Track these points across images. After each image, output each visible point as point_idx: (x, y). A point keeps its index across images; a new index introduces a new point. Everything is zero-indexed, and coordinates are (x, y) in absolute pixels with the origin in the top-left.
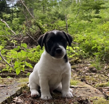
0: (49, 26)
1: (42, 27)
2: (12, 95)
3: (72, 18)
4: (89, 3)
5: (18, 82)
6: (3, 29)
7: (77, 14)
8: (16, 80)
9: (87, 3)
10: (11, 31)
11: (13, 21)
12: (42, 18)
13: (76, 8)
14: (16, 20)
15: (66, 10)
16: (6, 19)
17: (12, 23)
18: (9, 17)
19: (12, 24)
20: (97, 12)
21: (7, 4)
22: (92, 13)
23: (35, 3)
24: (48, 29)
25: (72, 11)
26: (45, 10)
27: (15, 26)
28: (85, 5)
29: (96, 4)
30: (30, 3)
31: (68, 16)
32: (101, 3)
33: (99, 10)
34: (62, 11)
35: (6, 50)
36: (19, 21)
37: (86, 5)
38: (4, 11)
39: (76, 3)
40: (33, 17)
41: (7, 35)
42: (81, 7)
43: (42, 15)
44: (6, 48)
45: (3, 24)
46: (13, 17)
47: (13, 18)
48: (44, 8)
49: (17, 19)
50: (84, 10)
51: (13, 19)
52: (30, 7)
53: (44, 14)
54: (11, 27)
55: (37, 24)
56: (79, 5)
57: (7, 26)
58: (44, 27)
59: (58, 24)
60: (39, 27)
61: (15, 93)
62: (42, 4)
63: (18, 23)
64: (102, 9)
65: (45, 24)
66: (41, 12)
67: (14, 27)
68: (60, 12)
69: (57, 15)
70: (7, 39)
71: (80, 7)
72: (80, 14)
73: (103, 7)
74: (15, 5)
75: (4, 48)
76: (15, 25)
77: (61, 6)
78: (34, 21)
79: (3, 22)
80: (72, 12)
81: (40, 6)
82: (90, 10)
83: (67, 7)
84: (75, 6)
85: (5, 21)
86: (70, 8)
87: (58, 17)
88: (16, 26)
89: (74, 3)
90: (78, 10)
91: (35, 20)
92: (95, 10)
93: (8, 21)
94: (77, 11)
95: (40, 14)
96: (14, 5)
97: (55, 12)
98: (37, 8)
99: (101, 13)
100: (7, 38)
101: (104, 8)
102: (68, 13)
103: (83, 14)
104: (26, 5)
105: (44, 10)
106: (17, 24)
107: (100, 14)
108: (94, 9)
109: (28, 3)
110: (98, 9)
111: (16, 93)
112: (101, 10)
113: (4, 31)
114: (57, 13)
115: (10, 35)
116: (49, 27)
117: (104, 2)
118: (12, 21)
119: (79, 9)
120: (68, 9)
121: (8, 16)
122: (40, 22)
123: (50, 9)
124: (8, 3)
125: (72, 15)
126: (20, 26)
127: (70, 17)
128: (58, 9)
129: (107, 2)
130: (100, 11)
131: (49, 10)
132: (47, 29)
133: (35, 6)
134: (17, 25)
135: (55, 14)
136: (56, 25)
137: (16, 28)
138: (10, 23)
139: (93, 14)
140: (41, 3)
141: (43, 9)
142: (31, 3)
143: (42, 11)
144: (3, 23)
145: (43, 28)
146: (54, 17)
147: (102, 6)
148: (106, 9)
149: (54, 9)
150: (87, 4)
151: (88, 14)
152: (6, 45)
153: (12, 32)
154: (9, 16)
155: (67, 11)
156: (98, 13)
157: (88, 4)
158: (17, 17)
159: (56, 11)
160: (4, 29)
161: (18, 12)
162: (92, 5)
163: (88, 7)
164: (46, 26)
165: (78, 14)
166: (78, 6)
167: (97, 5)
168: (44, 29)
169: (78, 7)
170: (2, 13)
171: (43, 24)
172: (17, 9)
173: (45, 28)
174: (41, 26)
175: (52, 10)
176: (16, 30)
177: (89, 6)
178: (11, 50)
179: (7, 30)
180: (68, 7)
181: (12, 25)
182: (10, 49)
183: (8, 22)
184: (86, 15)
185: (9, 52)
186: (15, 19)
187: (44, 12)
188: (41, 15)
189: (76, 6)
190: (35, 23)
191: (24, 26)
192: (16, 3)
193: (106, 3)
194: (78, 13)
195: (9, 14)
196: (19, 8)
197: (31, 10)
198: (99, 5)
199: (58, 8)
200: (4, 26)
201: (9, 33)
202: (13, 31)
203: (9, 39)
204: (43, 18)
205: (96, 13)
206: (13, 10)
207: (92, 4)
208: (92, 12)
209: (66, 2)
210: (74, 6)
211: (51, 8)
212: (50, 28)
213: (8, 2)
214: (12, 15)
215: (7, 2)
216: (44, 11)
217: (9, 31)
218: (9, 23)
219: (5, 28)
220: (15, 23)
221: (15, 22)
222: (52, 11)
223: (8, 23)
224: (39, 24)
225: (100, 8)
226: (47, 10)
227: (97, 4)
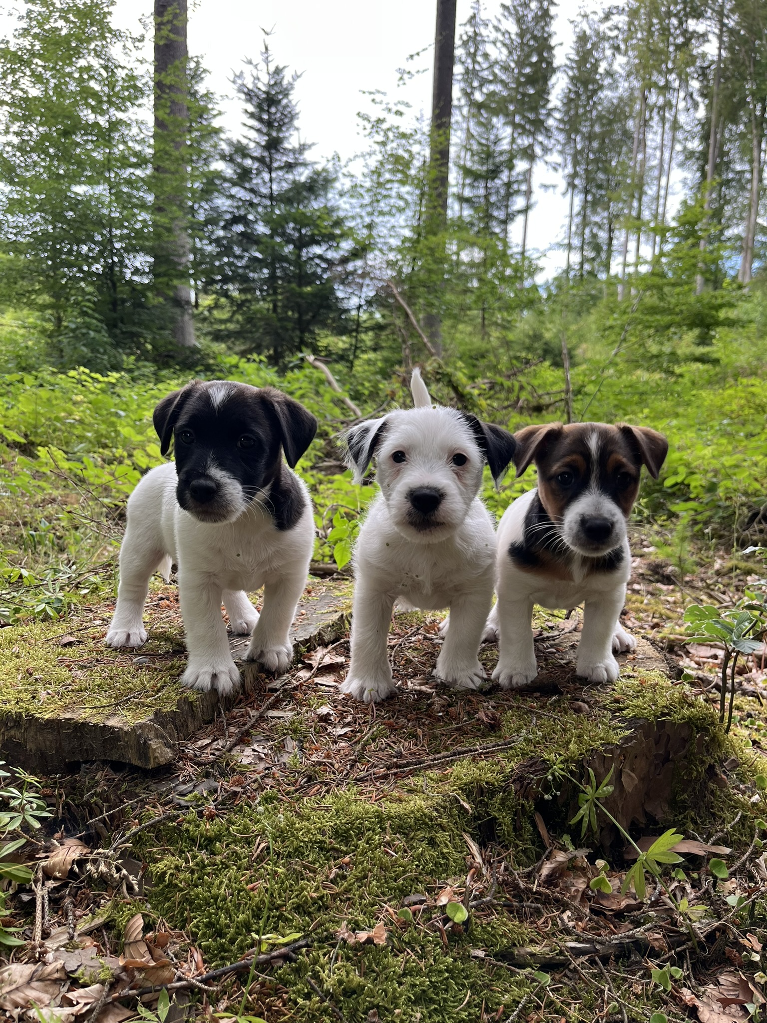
0: (497, 388)
1: (468, 389)
2: (301, 642)
3: (598, 362)
4: (669, 303)
5: (338, 593)
6: (312, 395)
7: (617, 345)
8: (329, 589)
9: (662, 299)
10: (343, 402)
11: (357, 362)
12: (471, 357)
13: (615, 319)
14: (370, 360)
15: (574, 327)
16: (330, 357)
17: (354, 372)
18: (345, 350)
19: (354, 376)
20: (704, 340)
21: (337, 298)
22: (683, 343)
23: (449, 297)
24: (490, 398)
25: (598, 329)
26: (490, 325)
27: (363, 385)
28: (653, 310)
29: (698, 305)
30: (429, 293)
31: (584, 352)
32: (719, 301)
33: (713, 333)
34: (559, 331)
35: (321, 476)
36: (380, 364)
37: (657, 307)
38: (324, 325)
39: (619, 298)
40: (433, 351)
41: (329, 417)
42: (636, 315)
43: (477, 342)
44: (321, 469)
45: (316, 374)
46: (356, 348)
47: (358, 352)
48: (486, 316)
49: (371, 355)
50: (650, 327)
51: (356, 357)
52: (429, 309)
53: (483, 339)
54: (348, 387)
55: (446, 379)
56: (629, 310)
57: (330, 383)
58: (476, 392)
59: (536, 382)
60: (455, 389)
61: (316, 633)
62: (475, 302)
63: (376, 373)
64: (726, 328)
65: (479, 381)
66: (470, 334)
67: (360, 388)
68: (548, 335)
69: (536, 345)
70: (327, 434)
71: (631, 315)
72: (629, 344)
73: (727, 319)
74: (369, 303)
75: (312, 468)
76: (364, 379)
77: (553, 311)
78: (435, 365)
79: (316, 368)
80: (598, 335)
81: (470, 309)
82: (672, 329)
83: (579, 314)
84: (612, 312)
85: (327, 363)
86: (591, 320)
87: (540, 352)
88: (367, 384)
89: (612, 299)
90: (622, 328)
91: (442, 362)
92: (696, 331)
93: (336, 361)
94: (620, 334)
95: (467, 340)
96: (363, 302)
97: (531, 333)
98: (455, 317)
99: (720, 345)
100: (326, 428)
101: (731, 323)
102: (582, 338)
103: (642, 345)
104: (410, 305)
105: (483, 325)
106: (372, 378)
107: (715, 349)
108: (691, 326)
109: (418, 297)
110: (708, 327)
111: (319, 634)
112: (718, 329)
113: (317, 403)
114: (537, 337)
115: (342, 418)
116: (496, 393)
117: (733, 301)
118: (352, 363)
119: (629, 324)
120: (582, 323)
121: (341, 343)
122: (460, 369)
123: (509, 322)
124: (340, 295)
125: (598, 347)
126: (381, 386)
127: (589, 355)
128: (543, 322)
129: (745, 301)
130: (714, 337)
131: (506, 326)
132: (489, 402)
133: (448, 309)
134: (369, 381)
135: (527, 341)
136: (525, 385)
137: (366, 392)
138: (345, 370)
139: (688, 346)
140: (473, 297)
141: (480, 320)
142: (431, 297)
143: (475, 326)
144: (314, 371)
145: (470, 394)
146: (524, 354)
147: (722, 314)
148: (741, 330)
149: (524, 322)
150: (662, 304)
151: (667, 349)
152: (320, 458)
153: (349, 408)
154: (344, 342)
155: (579, 330)
156: (708, 345)
157: (666, 306)
158: (375, 350)
159: (534, 330)
160: (317, 393)
161: (379, 328)
162: (681, 312)
163: (667, 319)
164: (484, 387)
165: (624, 345)
166: (625, 312)
167: (706, 311)
168: (476, 398)
169: (625, 317)
170: (317, 331)
171: (472, 378)
172: (378, 316)
173: (479, 395)
174: (465, 387)
175: (518, 324)
176: (365, 402)
177: (670, 314)
178: (337, 477)
179: (327, 397)
180: (584, 315)
181: (353, 380)
182: (333, 474)
183: (339, 367)
184: (654, 349)
185: (331, 482)
186: (365, 356)
187: (486, 335)
188: (472, 343)
189: (618, 311)
190: (438, 373)
191: (397, 385)
192: (372, 294)
193: (740, 303)
194: (624, 340)
195: (344, 338)
196: (386, 312)
197: (431, 322)
198: (714, 313)
199: (542, 318)
200: (321, 382)
201: (337, 411)
202: (351, 404)
203: (332, 435)
204: (475, 358)
205: (699, 345)
206: (361, 319)
207: (684, 308)
208: (685, 337)
209: (574, 295)
210: (608, 311)
211: (515, 316)
212: (498, 396)
213: (341, 287)
214: (354, 341)
215: (336, 287)
216: (483, 328)
217: (339, 402)
218: (340, 371)
219: (322, 389)
220: (365, 371)
221: (366, 367)
222: (518, 331)
223: (334, 372)
224: (454, 379)
225: (718, 323)
226: (496, 324)
227: (703, 306)
